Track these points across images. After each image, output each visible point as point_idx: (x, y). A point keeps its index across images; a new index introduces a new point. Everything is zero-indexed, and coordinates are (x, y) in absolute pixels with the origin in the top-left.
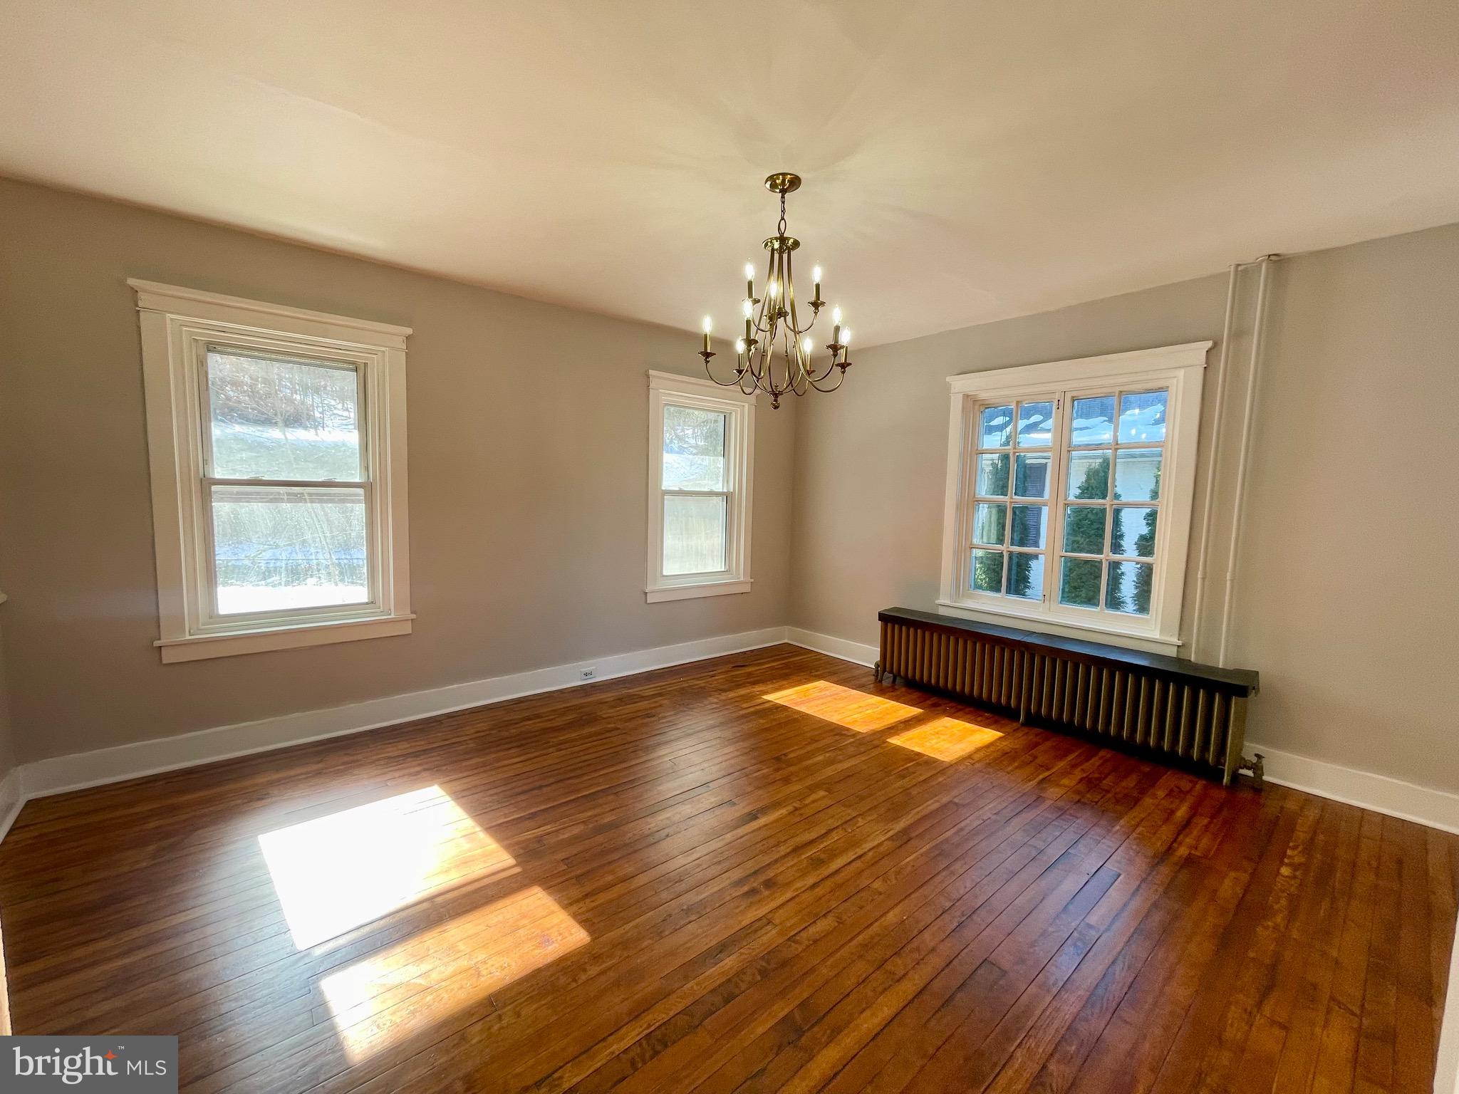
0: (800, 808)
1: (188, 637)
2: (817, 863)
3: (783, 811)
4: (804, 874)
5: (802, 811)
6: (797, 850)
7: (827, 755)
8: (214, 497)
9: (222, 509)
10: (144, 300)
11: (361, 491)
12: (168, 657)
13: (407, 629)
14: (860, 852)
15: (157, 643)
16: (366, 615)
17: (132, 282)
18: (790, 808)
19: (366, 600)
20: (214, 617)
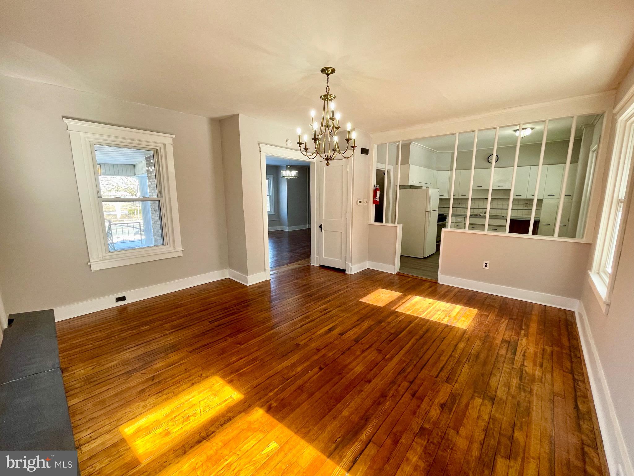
0: (312, 335)
2: (307, 317)
3: (319, 333)
4: (311, 315)
5: (311, 334)
6: (313, 320)
7: (294, 373)
14: (292, 321)
18: (316, 334)
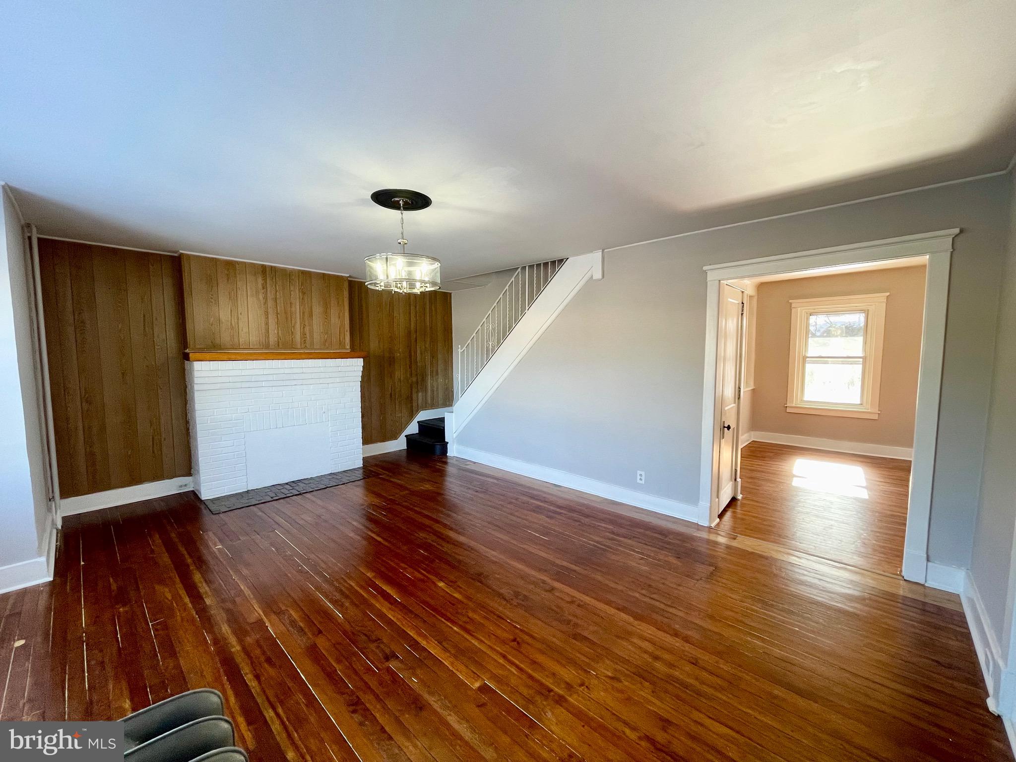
1: (794, 405)
8: (807, 362)
9: (808, 367)
10: (793, 305)
11: (861, 360)
12: (788, 410)
13: (876, 417)
15: (786, 405)
16: (858, 408)
17: (790, 301)
19: (859, 403)
20: (802, 401)
